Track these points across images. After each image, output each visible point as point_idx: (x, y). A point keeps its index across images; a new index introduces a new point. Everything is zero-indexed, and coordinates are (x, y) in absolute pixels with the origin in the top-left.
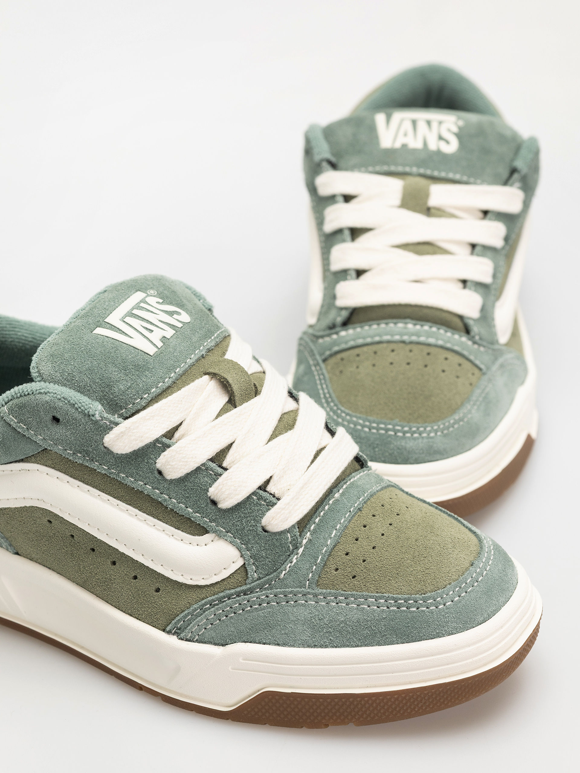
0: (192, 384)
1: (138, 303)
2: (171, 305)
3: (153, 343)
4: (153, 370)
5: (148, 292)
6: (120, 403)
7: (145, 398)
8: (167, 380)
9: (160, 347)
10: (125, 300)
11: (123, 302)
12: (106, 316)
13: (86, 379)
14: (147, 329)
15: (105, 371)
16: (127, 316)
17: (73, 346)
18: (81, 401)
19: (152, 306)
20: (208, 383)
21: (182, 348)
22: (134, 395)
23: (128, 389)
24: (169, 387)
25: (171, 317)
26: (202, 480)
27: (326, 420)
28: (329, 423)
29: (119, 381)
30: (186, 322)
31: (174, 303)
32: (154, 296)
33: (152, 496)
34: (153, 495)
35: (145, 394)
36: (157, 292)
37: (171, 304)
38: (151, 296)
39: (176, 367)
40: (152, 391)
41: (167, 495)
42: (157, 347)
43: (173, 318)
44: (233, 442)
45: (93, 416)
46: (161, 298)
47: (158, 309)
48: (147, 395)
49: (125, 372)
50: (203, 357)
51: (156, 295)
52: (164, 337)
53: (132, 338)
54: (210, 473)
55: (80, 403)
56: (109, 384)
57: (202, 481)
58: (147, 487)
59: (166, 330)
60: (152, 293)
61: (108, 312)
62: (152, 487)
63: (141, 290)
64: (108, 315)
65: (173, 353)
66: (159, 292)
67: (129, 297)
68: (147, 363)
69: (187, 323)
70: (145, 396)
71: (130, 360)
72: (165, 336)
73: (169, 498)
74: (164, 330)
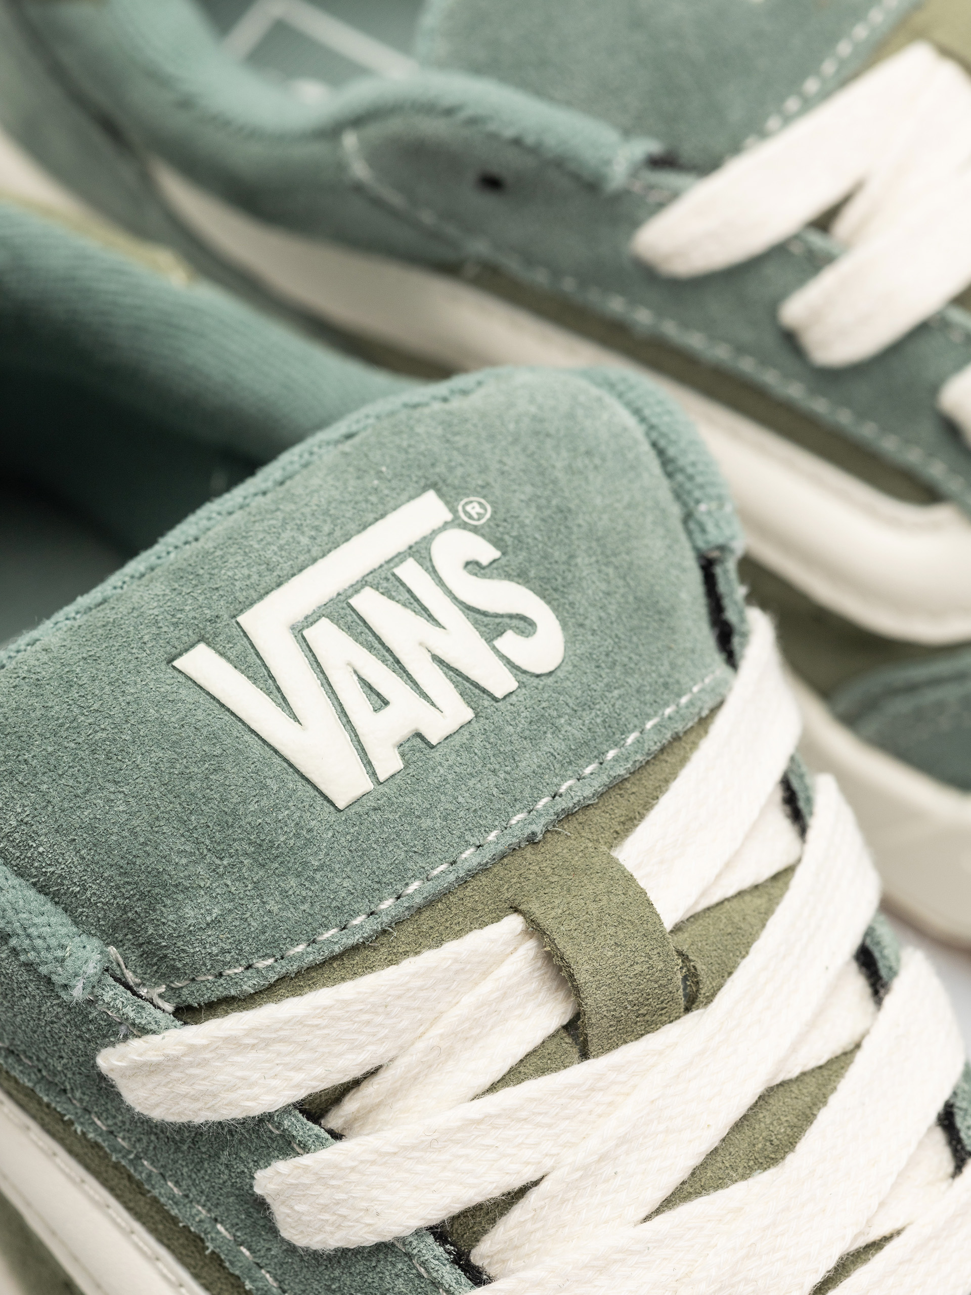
0: (452, 948)
1: (399, 554)
2: (520, 581)
3: (366, 754)
4: (318, 876)
5: (460, 508)
6: (174, 959)
7: (258, 971)
8: (357, 921)
9: (387, 775)
10: (359, 532)
11: (347, 540)
12: (255, 597)
13: (71, 857)
14: (368, 687)
15: (144, 844)
16: (323, 615)
17: (76, 710)
18: (33, 931)
19: (440, 582)
20: (516, 949)
21: (460, 799)
22: (223, 951)
23: (208, 924)
24: (355, 949)
25: (489, 641)
26: (389, 1283)
27: (955, 1094)
28: (961, 1109)
29: (187, 888)
30: (538, 672)
31: (532, 574)
32: (475, 530)
33: (227, 1264)
34: (232, 1263)
35: (265, 956)
36: (495, 512)
37: (519, 576)
38: (464, 526)
39: (410, 874)
40: (291, 953)
41: (276, 1280)
42: (373, 774)
43: (494, 648)
44: (536, 1183)
45: (65, 987)
46: (497, 543)
47: (455, 599)
48: (270, 961)
49: (218, 862)
50: (532, 840)
51: (482, 526)
52: (419, 735)
53: (298, 721)
54: (417, 1270)
55: (29, 936)
56: (149, 892)
57: (388, 1286)
58: (218, 1232)
59: (438, 706)
60: (473, 513)
61: (269, 579)
62: (234, 1236)
63: (445, 489)
64: (262, 591)
65: (419, 817)
66: (501, 515)
67: (383, 516)
68: (309, 842)
69: (538, 676)
70: (261, 964)
71: (249, 819)
72: (424, 734)
73: (280, 1288)
74: (433, 704)
